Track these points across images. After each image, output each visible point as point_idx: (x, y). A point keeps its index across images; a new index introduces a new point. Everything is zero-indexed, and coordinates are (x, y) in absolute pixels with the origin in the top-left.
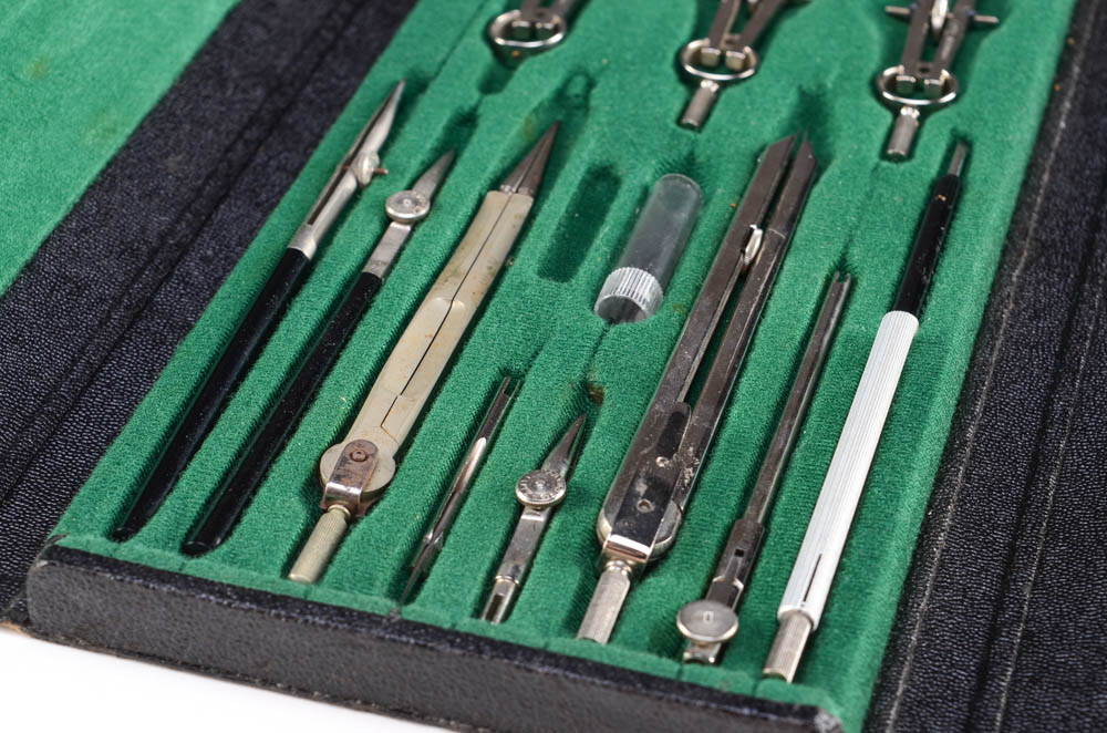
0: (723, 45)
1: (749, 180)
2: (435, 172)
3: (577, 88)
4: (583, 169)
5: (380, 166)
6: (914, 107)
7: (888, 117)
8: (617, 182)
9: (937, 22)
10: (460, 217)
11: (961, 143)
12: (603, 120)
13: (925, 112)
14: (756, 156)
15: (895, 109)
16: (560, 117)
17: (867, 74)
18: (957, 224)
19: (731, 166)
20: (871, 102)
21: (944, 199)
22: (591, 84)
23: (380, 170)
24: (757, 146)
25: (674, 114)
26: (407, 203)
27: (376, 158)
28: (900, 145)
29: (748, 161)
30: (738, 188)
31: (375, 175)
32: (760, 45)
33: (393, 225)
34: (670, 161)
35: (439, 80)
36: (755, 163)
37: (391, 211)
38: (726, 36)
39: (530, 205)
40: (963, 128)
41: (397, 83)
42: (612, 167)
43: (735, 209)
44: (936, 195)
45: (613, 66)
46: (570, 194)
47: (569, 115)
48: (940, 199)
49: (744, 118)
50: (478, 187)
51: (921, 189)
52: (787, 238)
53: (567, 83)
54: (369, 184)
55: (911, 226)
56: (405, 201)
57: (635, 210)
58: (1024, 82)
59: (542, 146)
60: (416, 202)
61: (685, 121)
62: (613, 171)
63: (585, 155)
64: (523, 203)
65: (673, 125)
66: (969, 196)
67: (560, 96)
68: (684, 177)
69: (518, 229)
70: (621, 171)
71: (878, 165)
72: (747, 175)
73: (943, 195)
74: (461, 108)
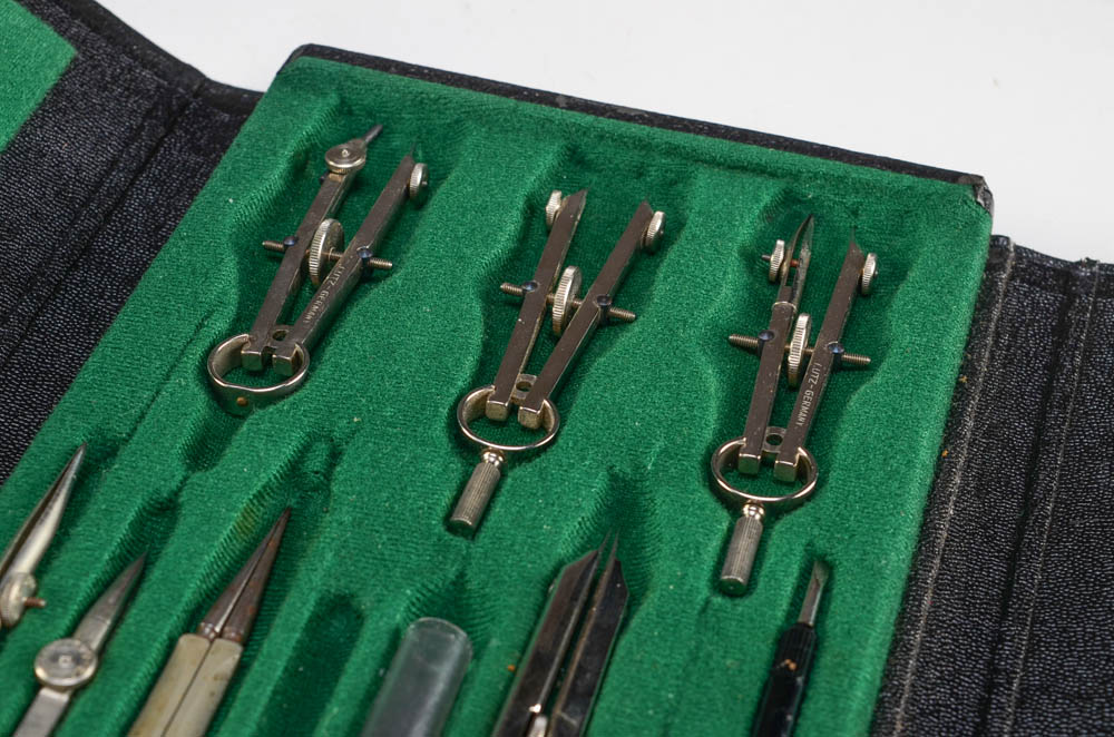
0: (515, 393)
1: (536, 623)
2: (112, 598)
3: (315, 463)
4: (313, 598)
5: (34, 594)
6: (757, 504)
7: (723, 519)
8: (360, 618)
9: (794, 360)
10: (138, 680)
11: (819, 567)
12: (347, 519)
13: (773, 513)
14: (549, 582)
15: (734, 506)
16: (292, 502)
17: (699, 449)
18: (810, 709)
19: (512, 601)
20: (704, 495)
21: (793, 666)
22: (335, 456)
23: (34, 601)
24: (550, 565)
25: (440, 511)
26: (65, 663)
27: (31, 583)
28: (737, 569)
29: (536, 592)
30: (520, 637)
31: (27, 608)
32: (562, 394)
33: (45, 692)
34: (432, 587)
35: (132, 446)
36: (545, 594)
37: (41, 673)
38: (520, 378)
39: (237, 656)
40: (821, 544)
41: (74, 452)
42: (352, 596)
43: (514, 673)
44: (784, 660)
45: (368, 427)
46: (293, 643)
47: (304, 501)
48: (787, 666)
49: (535, 519)
50: (167, 627)
51: (763, 647)
52: (581, 725)
53: (304, 451)
54: (18, 623)
55: (750, 709)
56: (62, 659)
57: (377, 671)
58: (903, 469)
59: (264, 551)
60: (78, 660)
61: (455, 518)
62: (354, 603)
63: (317, 579)
64: (227, 656)
65: (440, 529)
66: (826, 660)
67: (294, 469)
68: (446, 622)
69: (217, 699)
70: (366, 602)
71: (708, 602)
72: (533, 617)
73: (793, 661)
74: (157, 491)
